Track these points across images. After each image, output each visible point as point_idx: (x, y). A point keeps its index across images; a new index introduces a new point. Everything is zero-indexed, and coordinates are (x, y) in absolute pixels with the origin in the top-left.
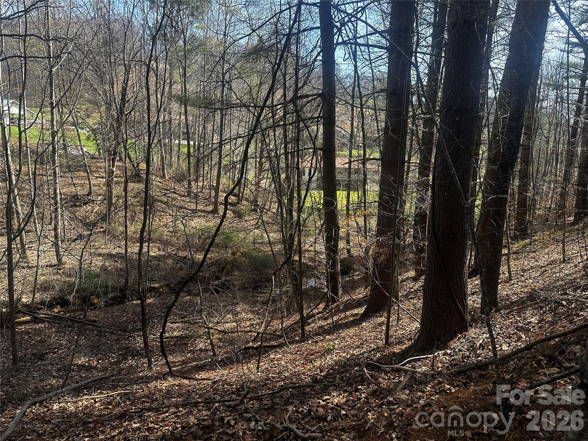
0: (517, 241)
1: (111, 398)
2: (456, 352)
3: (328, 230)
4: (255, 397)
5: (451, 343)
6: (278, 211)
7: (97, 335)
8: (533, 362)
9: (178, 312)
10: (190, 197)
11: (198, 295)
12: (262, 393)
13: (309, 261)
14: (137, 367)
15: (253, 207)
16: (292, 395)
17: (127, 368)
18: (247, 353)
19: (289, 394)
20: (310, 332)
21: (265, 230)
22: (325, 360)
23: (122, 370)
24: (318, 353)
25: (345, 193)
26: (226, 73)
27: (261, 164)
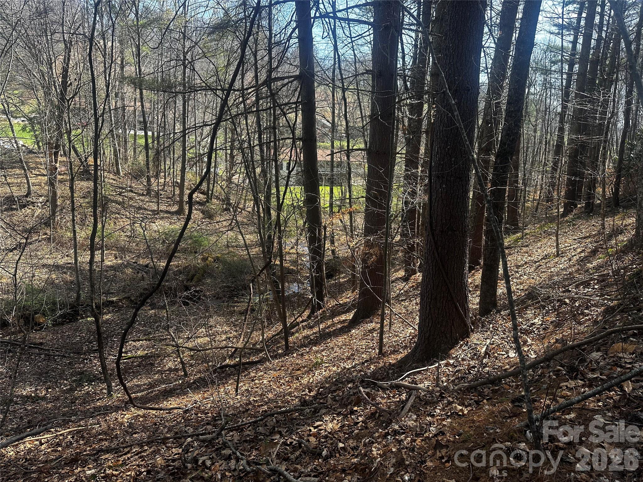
0: (509, 235)
1: (61, 438)
2: (459, 362)
3: (311, 230)
4: (235, 427)
5: (452, 351)
6: (253, 210)
7: (44, 360)
8: (551, 374)
9: (141, 328)
10: (150, 196)
11: (164, 307)
12: (243, 421)
13: (291, 265)
14: (95, 393)
15: (225, 206)
16: (277, 422)
17: (82, 396)
18: (223, 372)
19: (274, 420)
20: (294, 343)
21: (241, 232)
22: (313, 376)
23: (76, 399)
24: (304, 367)
25: (328, 188)
26: (187, 52)
27: (232, 157)
